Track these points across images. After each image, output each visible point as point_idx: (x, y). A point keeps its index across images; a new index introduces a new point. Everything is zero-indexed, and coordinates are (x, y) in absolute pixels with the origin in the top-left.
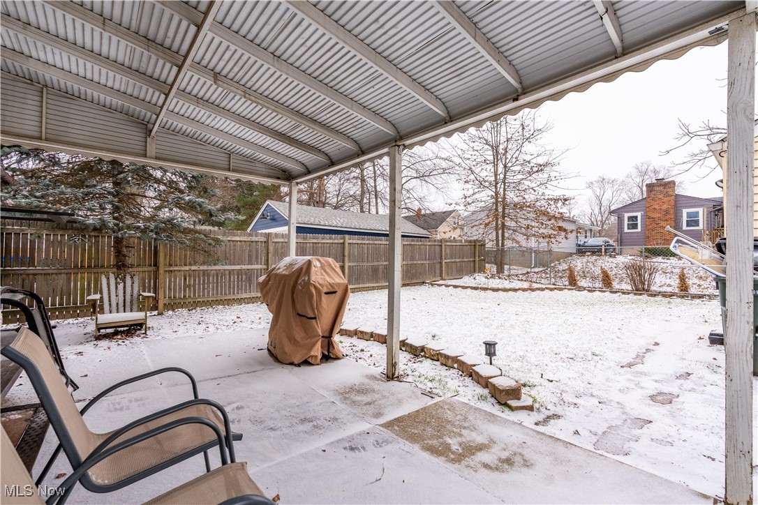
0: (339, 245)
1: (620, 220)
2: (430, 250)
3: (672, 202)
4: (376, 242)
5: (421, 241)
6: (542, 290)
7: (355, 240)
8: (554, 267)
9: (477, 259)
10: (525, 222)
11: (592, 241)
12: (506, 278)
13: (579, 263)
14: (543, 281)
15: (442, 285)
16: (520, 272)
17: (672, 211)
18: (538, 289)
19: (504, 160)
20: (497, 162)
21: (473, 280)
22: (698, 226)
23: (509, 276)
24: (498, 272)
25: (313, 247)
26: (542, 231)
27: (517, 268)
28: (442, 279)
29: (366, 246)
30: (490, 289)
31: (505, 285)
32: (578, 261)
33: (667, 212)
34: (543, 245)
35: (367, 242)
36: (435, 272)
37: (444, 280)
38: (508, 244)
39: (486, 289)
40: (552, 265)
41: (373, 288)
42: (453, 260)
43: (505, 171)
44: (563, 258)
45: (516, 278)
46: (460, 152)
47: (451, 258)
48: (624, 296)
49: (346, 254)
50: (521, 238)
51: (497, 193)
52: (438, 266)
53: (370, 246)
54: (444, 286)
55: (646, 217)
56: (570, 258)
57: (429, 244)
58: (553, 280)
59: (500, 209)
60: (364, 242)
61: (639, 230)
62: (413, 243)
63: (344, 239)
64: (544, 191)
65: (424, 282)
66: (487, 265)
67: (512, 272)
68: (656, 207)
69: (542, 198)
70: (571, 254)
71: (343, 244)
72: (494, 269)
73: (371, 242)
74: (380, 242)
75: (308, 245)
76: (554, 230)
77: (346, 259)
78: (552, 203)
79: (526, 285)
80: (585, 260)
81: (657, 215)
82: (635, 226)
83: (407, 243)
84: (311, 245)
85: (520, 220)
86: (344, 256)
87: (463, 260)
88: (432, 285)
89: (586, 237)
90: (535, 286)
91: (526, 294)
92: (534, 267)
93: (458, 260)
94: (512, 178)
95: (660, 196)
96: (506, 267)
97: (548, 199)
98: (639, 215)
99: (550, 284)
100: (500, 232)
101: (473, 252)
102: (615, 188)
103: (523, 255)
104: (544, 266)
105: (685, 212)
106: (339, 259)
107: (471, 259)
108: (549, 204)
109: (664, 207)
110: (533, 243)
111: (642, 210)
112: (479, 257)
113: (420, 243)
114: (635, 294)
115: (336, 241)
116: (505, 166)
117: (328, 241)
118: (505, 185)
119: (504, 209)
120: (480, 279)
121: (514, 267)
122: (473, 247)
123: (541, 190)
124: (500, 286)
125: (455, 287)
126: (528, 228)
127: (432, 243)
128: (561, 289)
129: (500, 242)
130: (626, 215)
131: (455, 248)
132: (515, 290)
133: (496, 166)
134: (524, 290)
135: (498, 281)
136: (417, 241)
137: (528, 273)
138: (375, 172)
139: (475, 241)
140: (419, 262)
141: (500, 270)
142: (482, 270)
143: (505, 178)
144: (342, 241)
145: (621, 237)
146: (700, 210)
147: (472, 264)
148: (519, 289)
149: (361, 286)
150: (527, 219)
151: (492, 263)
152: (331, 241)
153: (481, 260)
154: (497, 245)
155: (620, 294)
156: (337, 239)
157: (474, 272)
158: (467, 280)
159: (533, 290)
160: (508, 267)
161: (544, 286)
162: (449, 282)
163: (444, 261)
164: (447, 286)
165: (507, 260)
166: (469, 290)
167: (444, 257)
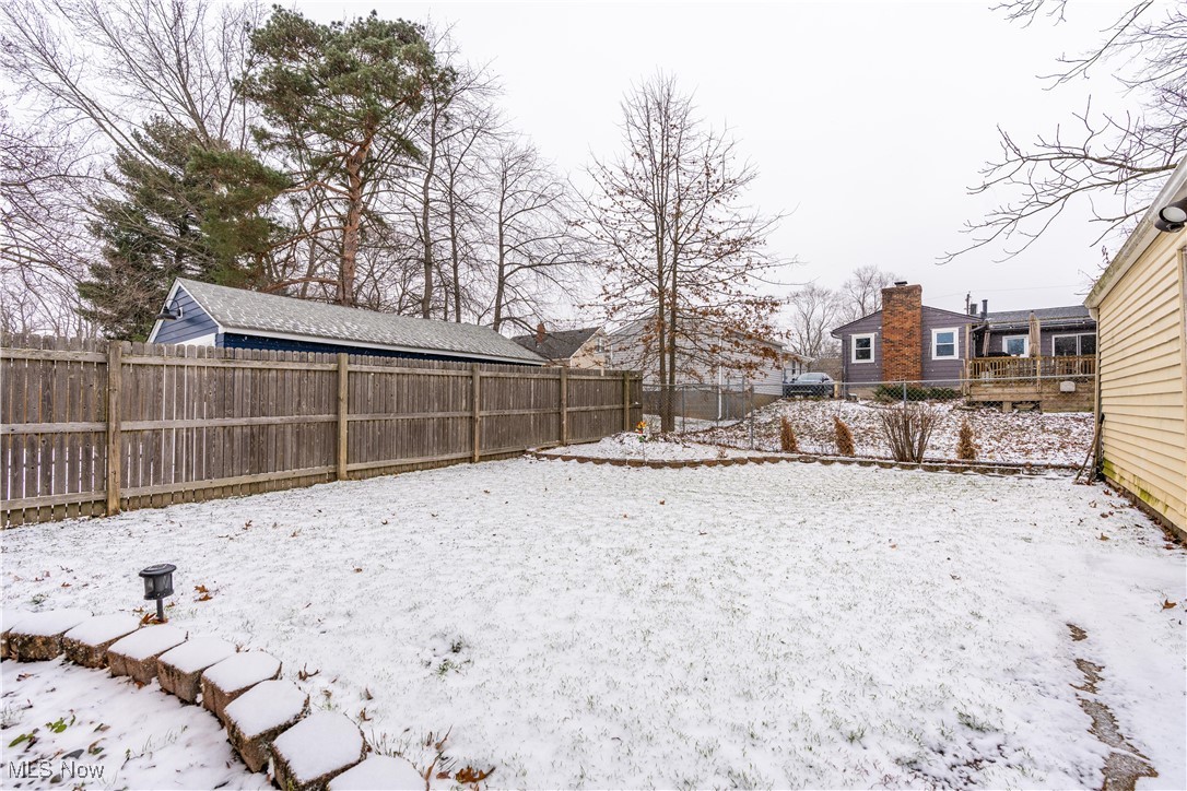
0: (326, 376)
1: (846, 343)
2: (537, 389)
3: (918, 318)
4: (419, 371)
5: (519, 370)
6: (742, 462)
7: (369, 365)
8: (752, 418)
9: (628, 405)
10: (709, 341)
11: (804, 378)
12: (678, 439)
13: (790, 411)
14: (740, 444)
15: (556, 457)
16: (701, 428)
17: (917, 331)
18: (736, 461)
19: (672, 233)
20: (663, 233)
21: (618, 445)
22: (953, 354)
23: (682, 435)
24: (664, 430)
25: (254, 378)
26: (736, 356)
27: (695, 420)
28: (562, 444)
29: (395, 379)
30: (648, 464)
31: (675, 453)
32: (787, 408)
33: (911, 333)
34: (737, 381)
35: (397, 370)
36: (549, 431)
37: (567, 445)
38: (681, 378)
39: (639, 464)
40: (749, 415)
41: (413, 468)
42: (584, 408)
43: (675, 251)
44: (765, 404)
45: (694, 439)
46: (598, 213)
47: (580, 403)
48: (883, 470)
49: (343, 394)
50: (702, 370)
51: (661, 287)
52: (553, 420)
53: (406, 379)
54: (559, 460)
55: (881, 340)
56: (774, 404)
57: (535, 376)
58: (756, 442)
59: (667, 319)
60: (389, 370)
61: (872, 360)
62: (501, 374)
63: (338, 361)
64: (739, 288)
65: (524, 452)
66: (644, 416)
67: (688, 428)
68: (896, 324)
69: (737, 299)
70: (775, 398)
71: (337, 372)
72: (658, 423)
73: (406, 370)
74: (428, 371)
75: (238, 374)
76: (756, 354)
77: (343, 406)
78: (752, 308)
79: (712, 453)
80: (797, 407)
81: (896, 338)
82: (866, 355)
83: (488, 374)
84: (249, 373)
85: (701, 337)
86: (337, 399)
87: (602, 407)
88: (538, 457)
89: (794, 372)
90: (730, 454)
91: (715, 471)
92: (721, 419)
93: (592, 408)
94: (687, 263)
95: (902, 309)
96: (678, 419)
97: (748, 302)
98: (872, 336)
99: (751, 449)
100: (667, 356)
101: (620, 393)
102: (827, 303)
103: (706, 399)
104: (736, 418)
105: (935, 332)
106: (325, 406)
107: (617, 406)
108: (748, 312)
109: (907, 325)
110: (720, 378)
111: (877, 330)
112: (631, 402)
113: (517, 375)
114: (903, 467)
115: (318, 367)
116: (675, 243)
117: (296, 366)
118: (675, 276)
119: (674, 317)
120: (631, 444)
121: (691, 419)
122: (620, 384)
123: (735, 286)
124: (667, 458)
125: (582, 460)
126: (714, 351)
127: (542, 376)
128: (775, 461)
129: (668, 377)
130: (855, 337)
131: (588, 385)
132: (694, 464)
133: (660, 241)
134: (711, 464)
135: (663, 445)
136: (511, 370)
137: (712, 429)
138: (455, 253)
139: (624, 373)
140: (516, 412)
141: (668, 426)
142: (634, 425)
143: (675, 263)
144: (332, 367)
145: (847, 370)
146: (955, 331)
147: (619, 415)
148: (702, 462)
149: (382, 463)
150: (712, 336)
151: (654, 413)
152: (304, 366)
153: (636, 407)
154: (663, 380)
155: (877, 466)
156: (324, 363)
157: (623, 429)
158: (608, 447)
159: (727, 463)
160: (681, 419)
161: (745, 455)
162: (575, 451)
163: (565, 411)
164: (566, 459)
165: (679, 408)
166: (607, 466)
167: (565, 403)
